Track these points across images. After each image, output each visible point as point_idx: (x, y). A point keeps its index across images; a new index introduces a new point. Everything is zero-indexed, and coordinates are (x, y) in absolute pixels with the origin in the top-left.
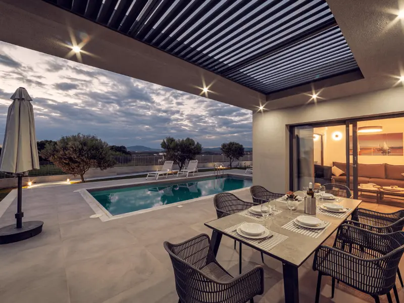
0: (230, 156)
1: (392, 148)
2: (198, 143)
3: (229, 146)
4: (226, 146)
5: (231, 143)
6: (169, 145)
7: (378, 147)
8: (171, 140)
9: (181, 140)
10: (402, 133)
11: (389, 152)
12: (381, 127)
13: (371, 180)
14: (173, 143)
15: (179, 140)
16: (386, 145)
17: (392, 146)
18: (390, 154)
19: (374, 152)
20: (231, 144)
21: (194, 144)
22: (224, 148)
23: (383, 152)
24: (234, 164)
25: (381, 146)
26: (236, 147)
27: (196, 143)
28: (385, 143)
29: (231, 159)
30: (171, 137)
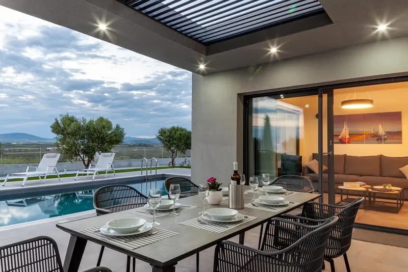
0: (172, 149)
1: (388, 133)
2: (118, 127)
3: (170, 133)
4: (165, 133)
5: (173, 128)
6: (65, 129)
7: (372, 132)
8: (70, 120)
9: (88, 120)
10: (401, 112)
11: (385, 139)
12: (371, 102)
13: (361, 178)
14: (73, 125)
15: (84, 120)
16: (381, 130)
17: (390, 130)
18: (386, 141)
19: (367, 138)
20: (174, 130)
21: (110, 128)
22: (162, 135)
23: (377, 138)
24: (179, 161)
25: (376, 130)
26: (181, 135)
27: (114, 126)
28: (380, 126)
29: (173, 152)
30: (70, 115)
